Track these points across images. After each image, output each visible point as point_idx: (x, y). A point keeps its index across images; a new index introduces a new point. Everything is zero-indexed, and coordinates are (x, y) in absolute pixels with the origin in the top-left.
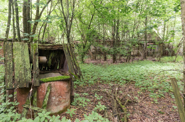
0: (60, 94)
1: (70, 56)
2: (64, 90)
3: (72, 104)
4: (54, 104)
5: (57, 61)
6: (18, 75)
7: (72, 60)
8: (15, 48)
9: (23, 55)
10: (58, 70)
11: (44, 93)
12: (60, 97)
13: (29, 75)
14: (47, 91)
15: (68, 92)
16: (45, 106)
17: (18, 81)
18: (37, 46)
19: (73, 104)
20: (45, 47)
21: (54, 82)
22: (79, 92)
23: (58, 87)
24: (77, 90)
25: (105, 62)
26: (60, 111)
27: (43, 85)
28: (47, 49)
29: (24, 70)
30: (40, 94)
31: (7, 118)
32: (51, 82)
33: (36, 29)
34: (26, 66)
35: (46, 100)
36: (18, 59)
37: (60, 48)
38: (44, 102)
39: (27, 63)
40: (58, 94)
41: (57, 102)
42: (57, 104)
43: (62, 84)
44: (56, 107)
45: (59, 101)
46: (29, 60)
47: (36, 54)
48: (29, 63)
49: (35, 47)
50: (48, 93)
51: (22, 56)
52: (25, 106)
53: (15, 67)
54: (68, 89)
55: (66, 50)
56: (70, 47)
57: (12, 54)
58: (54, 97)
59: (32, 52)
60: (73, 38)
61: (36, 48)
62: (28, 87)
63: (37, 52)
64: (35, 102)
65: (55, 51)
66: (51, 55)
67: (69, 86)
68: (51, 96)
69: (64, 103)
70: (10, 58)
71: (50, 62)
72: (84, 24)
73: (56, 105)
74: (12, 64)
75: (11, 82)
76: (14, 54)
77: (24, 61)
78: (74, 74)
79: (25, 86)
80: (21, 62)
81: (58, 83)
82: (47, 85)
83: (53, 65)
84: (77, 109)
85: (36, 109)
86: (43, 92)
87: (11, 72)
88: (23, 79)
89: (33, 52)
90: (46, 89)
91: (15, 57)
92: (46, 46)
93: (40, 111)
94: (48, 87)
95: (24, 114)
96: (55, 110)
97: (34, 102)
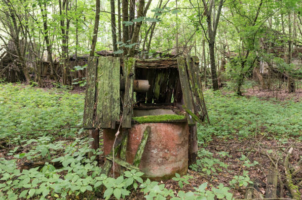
0: (166, 146)
1: (189, 79)
2: (173, 140)
3: (190, 167)
4: (155, 161)
5: (171, 89)
6: (101, 108)
7: (191, 86)
8: (101, 66)
9: (111, 77)
10: (173, 105)
11: (138, 142)
12: (166, 151)
13: (117, 110)
14: (143, 138)
15: (182, 145)
16: (138, 162)
17: (100, 117)
18: (134, 63)
19: (193, 169)
20: (146, 64)
21: (155, 124)
22: (215, 150)
23: (163, 133)
24: (212, 144)
25: (291, 95)
26: (166, 175)
27: (137, 127)
28: (150, 67)
29: (111, 101)
30: (133, 142)
31: (83, 170)
32: (151, 124)
33: (138, 34)
34: (114, 94)
35: (140, 152)
36: (104, 83)
37: (173, 65)
38: (137, 155)
39: (115, 91)
40: (163, 145)
41: (161, 159)
42: (160, 162)
43: (169, 129)
44: (159, 167)
45: (163, 158)
46: (119, 85)
47: (130, 76)
48: (119, 91)
49: (130, 63)
50: (144, 142)
51: (109, 78)
52: (108, 157)
53: (99, 95)
54: (182, 139)
55: (181, 69)
56: (191, 63)
57: (97, 75)
58: (156, 149)
59: (125, 72)
60: (226, 47)
61: (132, 65)
62: (113, 127)
63: (133, 72)
64: (124, 153)
65: (164, 71)
66: (159, 78)
67: (184, 133)
68: (150, 147)
69: (172, 162)
70: (92, 81)
71: (157, 90)
72: (244, 16)
73: (158, 164)
74: (94, 91)
75: (90, 119)
76: (99, 75)
77: (111, 87)
78: (193, 112)
79: (110, 127)
80: (107, 88)
81: (162, 126)
82: (143, 127)
83: (163, 96)
84: (198, 177)
85: (124, 164)
86: (138, 138)
87: (93, 103)
88: (107, 114)
89: (127, 72)
90: (142, 134)
91: (100, 80)
92: (148, 62)
93: (130, 169)
94: (144, 132)
95: (106, 169)
96: (157, 172)
97: (122, 153)
